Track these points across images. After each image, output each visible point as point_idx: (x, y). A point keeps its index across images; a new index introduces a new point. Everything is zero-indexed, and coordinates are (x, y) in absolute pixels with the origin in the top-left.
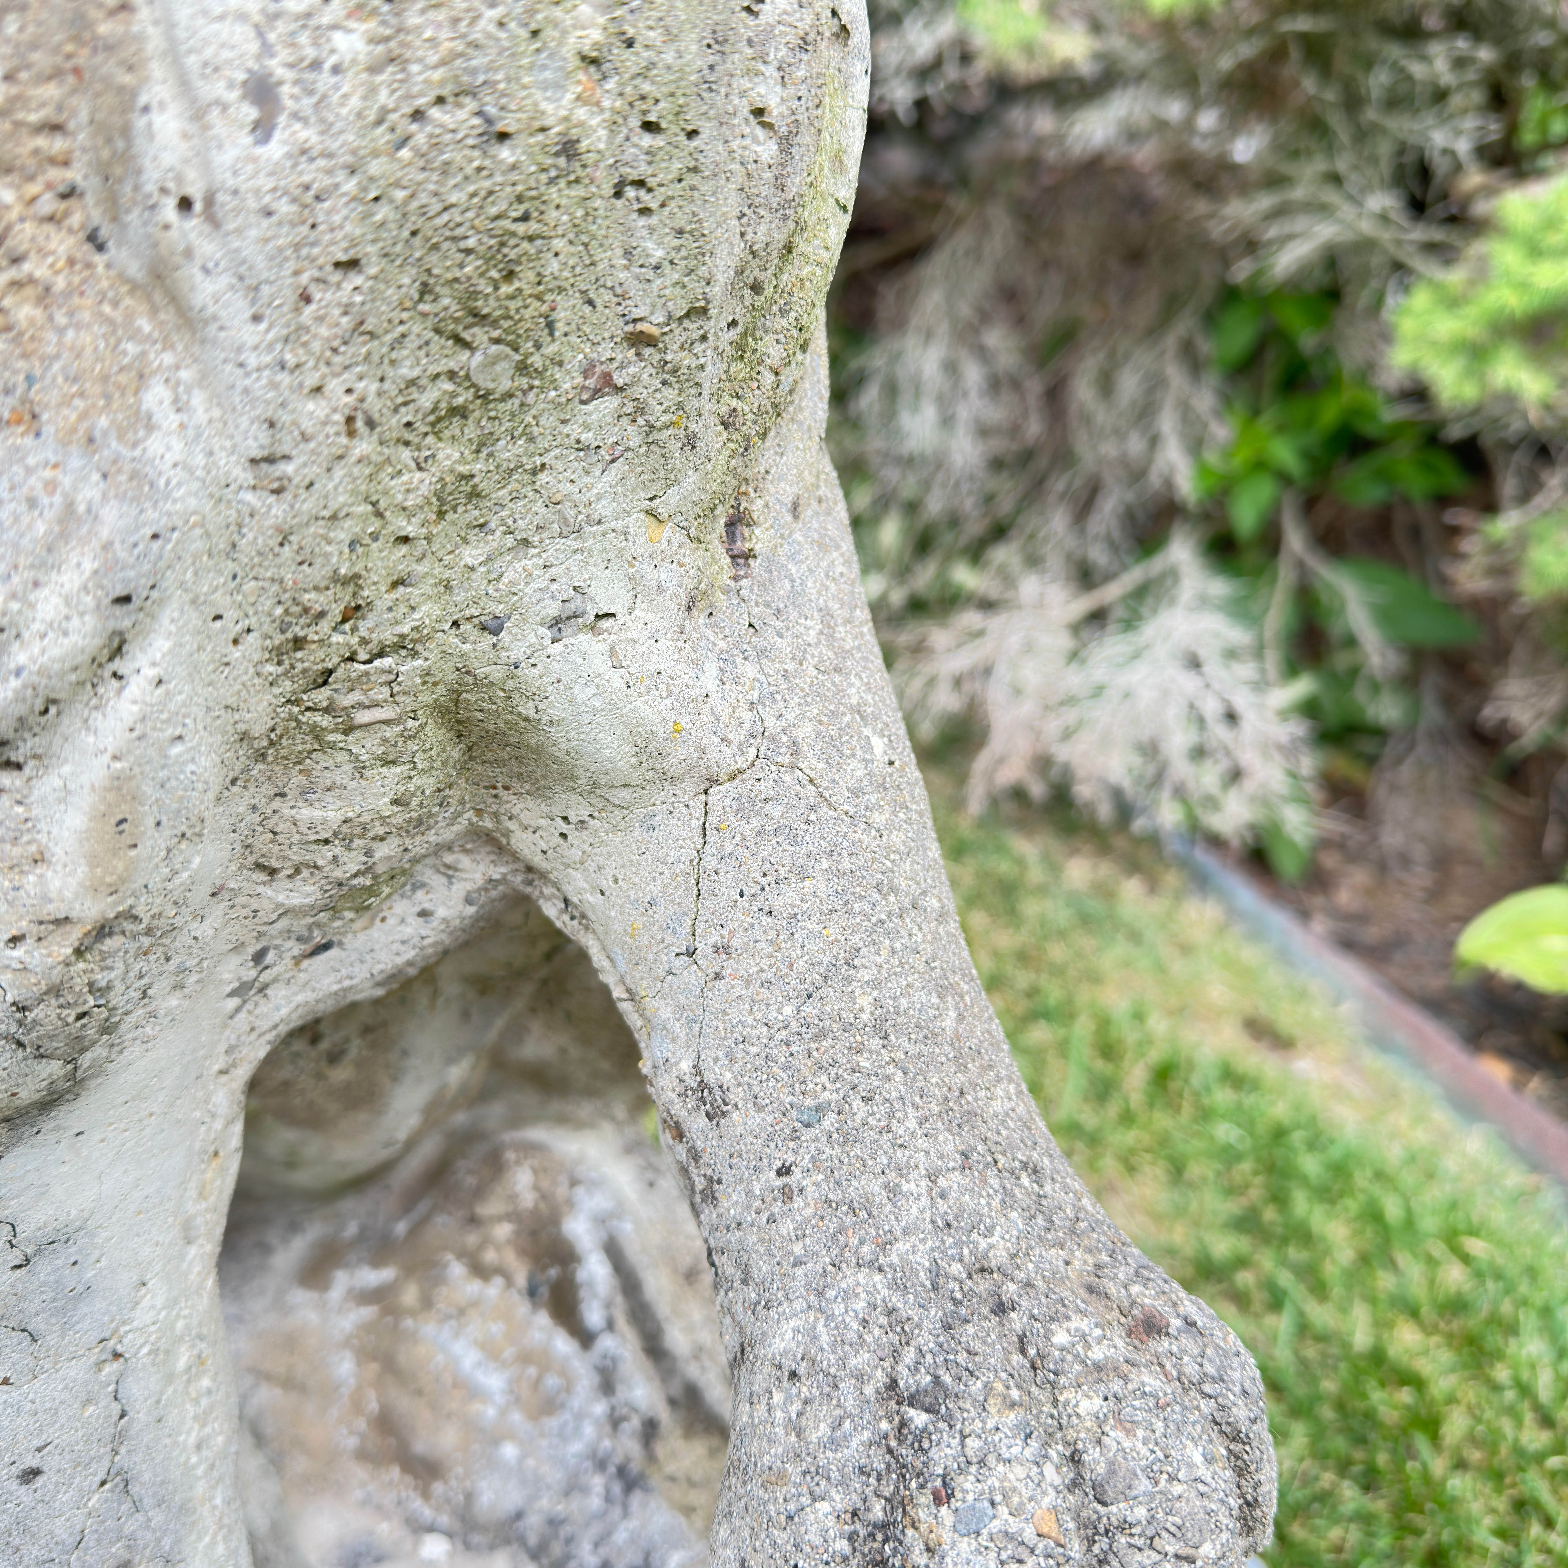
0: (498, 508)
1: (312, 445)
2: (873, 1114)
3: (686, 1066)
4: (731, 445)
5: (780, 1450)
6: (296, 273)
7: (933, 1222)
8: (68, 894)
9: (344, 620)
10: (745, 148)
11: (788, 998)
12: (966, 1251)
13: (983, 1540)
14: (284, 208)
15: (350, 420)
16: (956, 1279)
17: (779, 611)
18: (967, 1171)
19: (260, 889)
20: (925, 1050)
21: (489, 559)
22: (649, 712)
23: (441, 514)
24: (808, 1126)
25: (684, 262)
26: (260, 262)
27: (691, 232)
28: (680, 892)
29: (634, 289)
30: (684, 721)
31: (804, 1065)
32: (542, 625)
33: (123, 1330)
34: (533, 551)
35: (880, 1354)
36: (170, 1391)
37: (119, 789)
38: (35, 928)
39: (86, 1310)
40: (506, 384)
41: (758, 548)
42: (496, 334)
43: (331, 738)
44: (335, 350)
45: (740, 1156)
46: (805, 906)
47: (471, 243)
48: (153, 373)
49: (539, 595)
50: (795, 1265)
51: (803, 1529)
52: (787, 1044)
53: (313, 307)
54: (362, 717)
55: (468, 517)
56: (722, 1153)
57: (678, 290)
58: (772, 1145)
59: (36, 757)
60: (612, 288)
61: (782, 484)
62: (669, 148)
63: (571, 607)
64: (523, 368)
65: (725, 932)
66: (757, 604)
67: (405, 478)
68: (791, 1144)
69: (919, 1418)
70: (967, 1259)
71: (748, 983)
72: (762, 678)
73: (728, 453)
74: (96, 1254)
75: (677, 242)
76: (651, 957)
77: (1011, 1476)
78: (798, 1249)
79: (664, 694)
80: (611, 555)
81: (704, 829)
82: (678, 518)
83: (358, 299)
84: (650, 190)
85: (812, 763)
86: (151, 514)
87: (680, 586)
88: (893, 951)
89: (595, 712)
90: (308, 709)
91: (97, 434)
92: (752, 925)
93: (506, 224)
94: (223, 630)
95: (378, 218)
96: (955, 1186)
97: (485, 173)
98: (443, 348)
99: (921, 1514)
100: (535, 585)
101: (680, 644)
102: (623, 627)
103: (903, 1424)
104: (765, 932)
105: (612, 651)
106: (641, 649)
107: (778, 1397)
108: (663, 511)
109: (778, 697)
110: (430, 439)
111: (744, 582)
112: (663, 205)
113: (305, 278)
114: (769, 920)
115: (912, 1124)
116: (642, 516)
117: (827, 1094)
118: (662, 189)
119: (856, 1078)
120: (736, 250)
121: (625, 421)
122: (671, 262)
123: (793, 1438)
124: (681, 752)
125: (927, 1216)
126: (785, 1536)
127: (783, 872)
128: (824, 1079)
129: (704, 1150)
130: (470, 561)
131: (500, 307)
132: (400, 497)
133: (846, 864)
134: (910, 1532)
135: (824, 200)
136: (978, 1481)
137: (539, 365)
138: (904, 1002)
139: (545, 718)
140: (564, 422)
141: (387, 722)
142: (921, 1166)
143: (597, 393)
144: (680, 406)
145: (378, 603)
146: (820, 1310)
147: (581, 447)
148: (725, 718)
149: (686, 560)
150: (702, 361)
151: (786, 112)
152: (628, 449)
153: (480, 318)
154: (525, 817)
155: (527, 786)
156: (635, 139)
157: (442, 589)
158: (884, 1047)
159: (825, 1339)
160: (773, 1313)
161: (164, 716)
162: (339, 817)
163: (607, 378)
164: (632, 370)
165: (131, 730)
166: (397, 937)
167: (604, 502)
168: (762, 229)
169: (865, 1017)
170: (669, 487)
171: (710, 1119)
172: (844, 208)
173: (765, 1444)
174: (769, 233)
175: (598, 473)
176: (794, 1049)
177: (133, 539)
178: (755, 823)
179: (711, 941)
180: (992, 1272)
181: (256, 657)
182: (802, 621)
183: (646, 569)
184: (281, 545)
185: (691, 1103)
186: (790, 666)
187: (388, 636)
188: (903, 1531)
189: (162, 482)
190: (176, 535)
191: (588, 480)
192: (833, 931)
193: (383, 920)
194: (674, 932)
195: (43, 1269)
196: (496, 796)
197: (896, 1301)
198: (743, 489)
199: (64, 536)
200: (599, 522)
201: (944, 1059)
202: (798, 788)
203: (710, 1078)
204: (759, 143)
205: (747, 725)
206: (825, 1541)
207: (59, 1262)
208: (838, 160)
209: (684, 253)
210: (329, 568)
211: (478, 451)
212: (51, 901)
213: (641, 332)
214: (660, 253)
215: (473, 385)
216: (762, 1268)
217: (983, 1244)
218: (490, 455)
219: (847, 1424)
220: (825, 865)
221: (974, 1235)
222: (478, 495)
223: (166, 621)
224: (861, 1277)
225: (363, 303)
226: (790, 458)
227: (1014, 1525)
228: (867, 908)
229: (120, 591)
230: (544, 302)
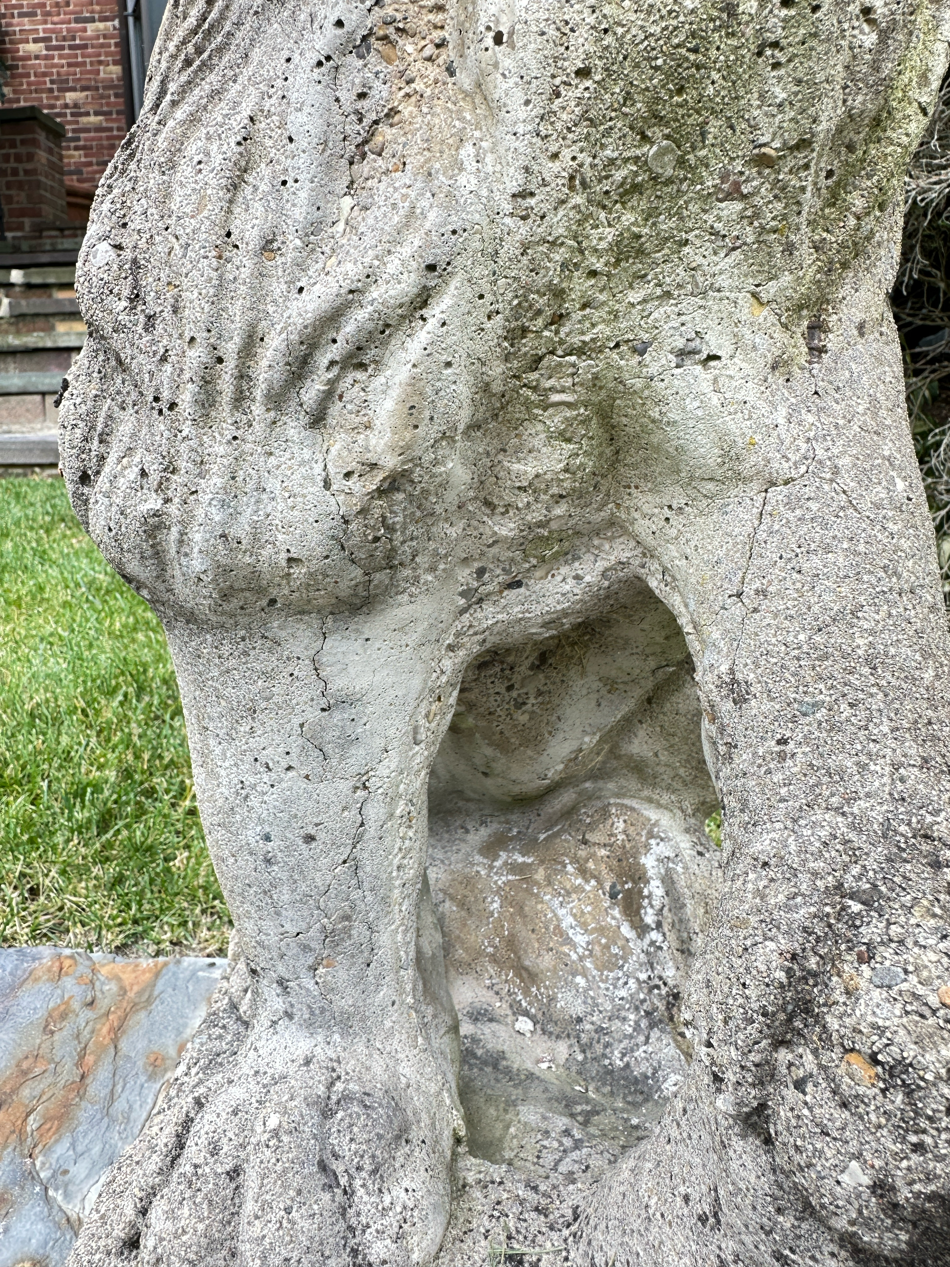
0: (654, 266)
1: (548, 189)
2: (856, 715)
3: (724, 668)
4: (819, 263)
5: (747, 907)
6: (553, 76)
7: (891, 794)
8: (379, 450)
9: (552, 324)
10: (854, 36)
11: (804, 629)
12: (914, 820)
13: (894, 993)
14: (552, 32)
15: (572, 178)
16: (903, 835)
17: (838, 388)
18: (925, 770)
19: (485, 519)
20: (904, 686)
21: (645, 301)
22: (734, 426)
23: (618, 261)
24: (805, 715)
25: (799, 104)
26: (533, 65)
27: (807, 82)
28: (738, 555)
29: (763, 121)
30: (757, 438)
31: (808, 675)
32: (671, 353)
33: (371, 773)
34: (672, 301)
35: (833, 866)
36: (390, 823)
37: (414, 385)
38: (360, 467)
39: (354, 752)
40: (669, 172)
41: (829, 345)
42: (667, 131)
43: (536, 411)
44: (569, 129)
45: (752, 729)
46: (826, 570)
47: (660, 62)
48: (467, 140)
49: (672, 331)
50: (780, 801)
51: (753, 958)
52: (798, 659)
53: (560, 100)
54: (555, 398)
55: (635, 268)
56: (740, 727)
57: (792, 125)
58: (776, 724)
59: (376, 362)
60: (748, 120)
61: (853, 310)
62: (798, 18)
63: (692, 345)
64: (681, 162)
65: (765, 582)
66: (823, 380)
67: (600, 231)
68: (790, 725)
69: (856, 907)
70: (914, 825)
71: (776, 616)
72: (819, 425)
73: (816, 268)
74: (365, 719)
75: (796, 89)
76: (712, 598)
77: (923, 957)
78: (783, 791)
79: (746, 417)
80: (724, 315)
81: (761, 514)
82: (774, 306)
83: (587, 95)
84: (782, 49)
85: (847, 481)
86: (454, 218)
87: (769, 351)
88: (890, 615)
89: (699, 419)
90: (525, 385)
91: (433, 171)
92: (785, 579)
93: (683, 51)
94: (483, 305)
95: (605, 43)
96: (913, 777)
97: (674, 14)
98: (634, 140)
99: (845, 967)
100: (670, 325)
101: (763, 388)
102: (725, 366)
103: (843, 909)
104: (794, 584)
105: (715, 381)
106: (734, 384)
107: (752, 876)
108: (764, 297)
109: (828, 438)
110: (618, 206)
111: (816, 365)
112: (789, 61)
113: (557, 81)
114: (798, 576)
115: (885, 729)
116: (749, 295)
117: (822, 696)
118: (791, 49)
119: (846, 689)
120: (839, 112)
121: (745, 222)
122: (790, 103)
123: (758, 900)
124: (753, 459)
125: (887, 789)
126: (739, 962)
127: (813, 546)
128: (822, 686)
129: (728, 725)
130: (632, 300)
131: (672, 112)
132: (595, 242)
133: (861, 548)
134: (835, 979)
135: (910, 103)
136: (897, 954)
137: (693, 162)
138: (892, 651)
139: (665, 419)
140: (705, 211)
141: (569, 405)
142: (888, 758)
143: (728, 197)
144: (785, 217)
145: (573, 315)
146: (793, 831)
147: (714, 233)
148: (787, 443)
149: (775, 335)
150: (804, 183)
151: (887, 13)
152: (745, 244)
153: (659, 119)
154: (646, 508)
155: (649, 485)
156: (776, 12)
157: (612, 317)
158: (872, 674)
159: (793, 848)
160: (759, 829)
161: (443, 346)
162: (534, 472)
163: (737, 186)
164: (755, 183)
165: (425, 349)
166: (559, 590)
167: (723, 276)
168: (860, 98)
169: (860, 652)
170: (771, 279)
171: (736, 704)
172: (924, 112)
173: (737, 903)
174: (863, 103)
175: (722, 255)
176: (802, 663)
177: (442, 230)
178: (798, 512)
179: (754, 587)
180: (934, 840)
181: (500, 332)
182: (855, 398)
183: (746, 331)
184: (522, 254)
185: (724, 692)
186: (841, 422)
187: (576, 340)
188: (829, 979)
189: (462, 201)
190: (466, 234)
191: (715, 258)
192: (844, 590)
193: (553, 576)
194: (730, 580)
195: (337, 716)
196: (629, 494)
197: (852, 836)
198: (824, 306)
199: (407, 225)
200: (719, 291)
201: (918, 696)
202: (833, 494)
203: (739, 676)
204: (864, 34)
205: (803, 451)
206: (769, 969)
207: (346, 716)
208: (924, 79)
209: (800, 97)
210: (547, 279)
211: (647, 220)
212: (370, 451)
213: (764, 154)
214: (784, 95)
215: (650, 170)
216: (756, 801)
217: (929, 819)
218: (654, 224)
219: (799, 899)
220: (845, 545)
221: (922, 812)
222: (643, 253)
223: (452, 287)
224: (827, 816)
225: (589, 98)
226: (862, 294)
227: (921, 990)
228: (874, 581)
229: (430, 260)
230: (701, 115)
